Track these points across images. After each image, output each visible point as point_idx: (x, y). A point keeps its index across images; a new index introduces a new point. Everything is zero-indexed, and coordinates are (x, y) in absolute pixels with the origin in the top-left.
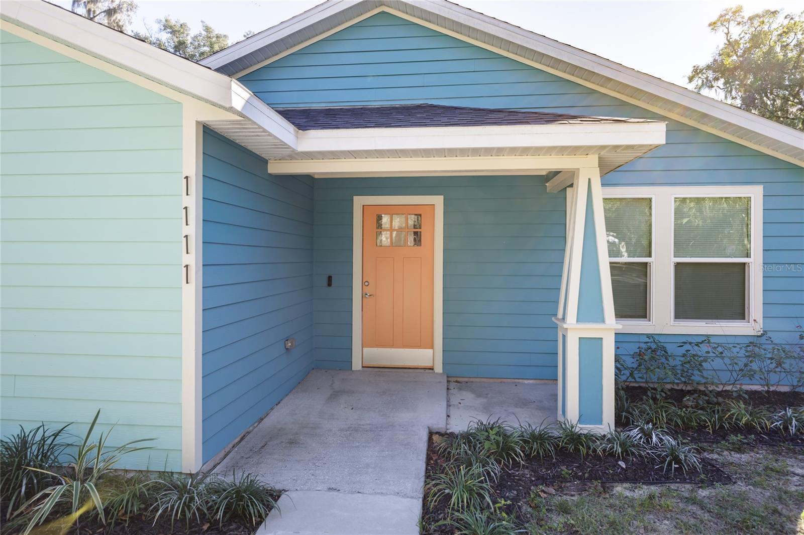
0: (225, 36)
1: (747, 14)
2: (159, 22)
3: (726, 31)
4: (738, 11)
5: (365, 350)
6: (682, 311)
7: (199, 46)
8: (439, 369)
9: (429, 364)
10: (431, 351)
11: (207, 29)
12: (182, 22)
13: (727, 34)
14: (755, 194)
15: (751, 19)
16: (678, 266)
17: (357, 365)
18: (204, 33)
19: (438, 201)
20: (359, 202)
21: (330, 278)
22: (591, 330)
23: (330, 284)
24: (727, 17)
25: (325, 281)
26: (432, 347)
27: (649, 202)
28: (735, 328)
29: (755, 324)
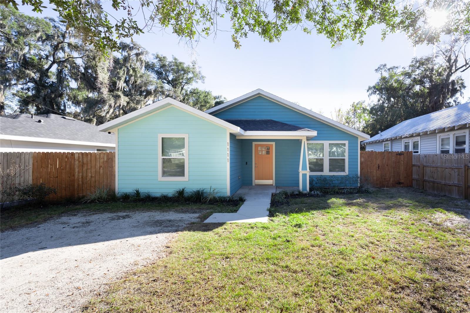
0: (184, 63)
1: (388, 67)
2: (153, 55)
3: (381, 73)
4: (385, 65)
5: (256, 181)
6: (330, 170)
7: (171, 66)
8: (274, 185)
9: (272, 184)
10: (272, 181)
11: (175, 59)
12: (164, 56)
13: (381, 74)
14: (346, 142)
15: (389, 69)
16: (330, 159)
17: (254, 184)
18: (174, 61)
19: (274, 143)
20: (254, 143)
21: (247, 163)
22: (304, 172)
23: (247, 164)
24: (381, 67)
25: (245, 163)
26: (272, 180)
27: (323, 144)
28: (342, 174)
29: (346, 173)
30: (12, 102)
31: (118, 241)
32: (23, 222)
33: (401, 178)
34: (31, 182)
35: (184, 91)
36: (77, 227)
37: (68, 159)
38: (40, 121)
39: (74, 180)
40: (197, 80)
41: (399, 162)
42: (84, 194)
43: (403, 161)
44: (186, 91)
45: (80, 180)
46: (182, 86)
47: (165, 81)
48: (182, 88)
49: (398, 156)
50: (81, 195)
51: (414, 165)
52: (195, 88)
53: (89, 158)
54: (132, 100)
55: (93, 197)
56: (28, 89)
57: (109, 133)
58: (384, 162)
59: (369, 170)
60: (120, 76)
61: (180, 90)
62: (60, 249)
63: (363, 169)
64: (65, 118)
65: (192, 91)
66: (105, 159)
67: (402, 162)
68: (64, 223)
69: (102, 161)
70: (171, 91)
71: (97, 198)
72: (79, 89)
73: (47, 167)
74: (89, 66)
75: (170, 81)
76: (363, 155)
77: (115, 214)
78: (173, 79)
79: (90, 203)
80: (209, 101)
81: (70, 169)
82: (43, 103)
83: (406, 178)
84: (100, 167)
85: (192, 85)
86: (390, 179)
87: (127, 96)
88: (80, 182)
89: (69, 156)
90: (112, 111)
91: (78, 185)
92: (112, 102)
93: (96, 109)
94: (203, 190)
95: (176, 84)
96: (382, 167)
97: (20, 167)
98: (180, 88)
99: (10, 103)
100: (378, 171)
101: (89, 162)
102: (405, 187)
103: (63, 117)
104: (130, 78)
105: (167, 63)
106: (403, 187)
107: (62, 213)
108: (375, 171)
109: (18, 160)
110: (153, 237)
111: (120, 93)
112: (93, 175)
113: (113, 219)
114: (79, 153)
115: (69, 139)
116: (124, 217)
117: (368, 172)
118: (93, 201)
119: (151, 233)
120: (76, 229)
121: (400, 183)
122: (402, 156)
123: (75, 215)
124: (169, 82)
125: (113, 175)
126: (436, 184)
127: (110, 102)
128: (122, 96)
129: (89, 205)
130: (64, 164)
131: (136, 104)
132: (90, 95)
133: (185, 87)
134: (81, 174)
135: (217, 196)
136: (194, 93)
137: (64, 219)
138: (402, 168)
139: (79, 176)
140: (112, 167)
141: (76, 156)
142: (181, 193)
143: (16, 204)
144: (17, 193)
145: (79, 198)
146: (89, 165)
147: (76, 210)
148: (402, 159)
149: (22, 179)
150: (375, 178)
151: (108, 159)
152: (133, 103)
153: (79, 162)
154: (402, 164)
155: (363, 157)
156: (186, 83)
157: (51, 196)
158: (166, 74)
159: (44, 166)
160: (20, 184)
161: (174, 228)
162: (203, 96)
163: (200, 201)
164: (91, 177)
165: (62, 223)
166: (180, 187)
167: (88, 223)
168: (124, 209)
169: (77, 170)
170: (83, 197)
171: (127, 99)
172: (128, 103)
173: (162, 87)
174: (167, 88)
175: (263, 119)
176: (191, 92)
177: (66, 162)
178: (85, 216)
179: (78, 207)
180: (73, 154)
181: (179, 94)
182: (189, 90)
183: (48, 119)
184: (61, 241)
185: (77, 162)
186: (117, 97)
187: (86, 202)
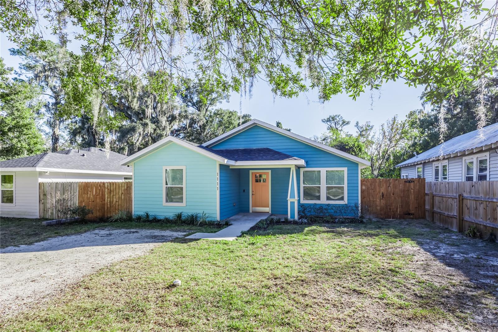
5: (253, 208)
6: (328, 198)
7: (195, 87)
8: (270, 212)
9: (268, 211)
12: (189, 78)
14: (345, 169)
16: (327, 187)
17: (251, 211)
19: (270, 171)
20: (251, 172)
21: (244, 190)
22: (292, 200)
23: (244, 192)
26: (269, 207)
27: (320, 171)
28: (341, 202)
29: (345, 201)
30: (64, 132)
31: (124, 246)
32: (73, 231)
33: (410, 208)
34: (77, 205)
35: (208, 113)
36: (103, 236)
37: (101, 187)
38: (83, 155)
39: (105, 204)
40: (221, 100)
41: (408, 190)
42: (111, 215)
43: (414, 190)
44: (211, 113)
45: (109, 204)
46: (207, 107)
47: (189, 104)
48: (207, 110)
49: (408, 184)
50: (109, 215)
51: (427, 194)
52: (219, 109)
53: (114, 187)
54: (158, 127)
55: (116, 217)
56: (76, 122)
57: (128, 166)
58: (390, 190)
59: (371, 199)
60: (148, 104)
61: (204, 112)
62: (92, 247)
63: (364, 198)
64: (101, 150)
65: (216, 112)
66: (125, 188)
67: (412, 191)
68: (96, 234)
69: (123, 189)
70: (194, 114)
71: (119, 218)
72: (115, 118)
73: (88, 193)
74: (122, 97)
75: (194, 103)
76: (364, 182)
77: (129, 230)
78: (197, 101)
79: (115, 221)
80: (233, 122)
81: (102, 195)
82: (87, 134)
83: (417, 209)
84: (122, 194)
85: (216, 105)
86: (397, 209)
87: (154, 123)
88: (109, 206)
89: (101, 185)
90: (141, 138)
91: (107, 208)
92: (141, 130)
93: (129, 136)
94: (197, 215)
95: (201, 106)
96: (387, 195)
97: (71, 193)
98: (205, 110)
99: (63, 134)
100: (382, 200)
101: (115, 190)
102: (416, 218)
103: (100, 150)
104: (157, 105)
105: (192, 85)
106: (413, 218)
107: (96, 227)
108: (378, 200)
109: (70, 188)
110: (146, 245)
111: (148, 121)
112: (117, 200)
113: (126, 233)
114: (108, 183)
115: (103, 170)
116: (134, 232)
117: (370, 200)
118: (116, 221)
119: (147, 242)
120: (103, 238)
121: (409, 214)
122: (412, 183)
123: (103, 229)
124: (194, 105)
125: (130, 200)
126: (442, 216)
127: (139, 130)
128: (150, 124)
129: (113, 223)
130: (98, 191)
131: (163, 131)
132: (124, 123)
133: (209, 109)
134: (109, 199)
135: (207, 220)
136: (218, 114)
137: (97, 231)
138: (412, 197)
139: (107, 200)
140: (130, 194)
141: (106, 185)
142: (179, 216)
143: (68, 221)
144: (69, 212)
145: (108, 218)
146: (115, 192)
147: (104, 226)
148: (412, 187)
149: (72, 202)
150: (379, 208)
151: (127, 187)
152: (160, 129)
153: (108, 189)
154: (412, 193)
155: (365, 185)
156: (210, 104)
157: (90, 215)
158: (190, 96)
159: (85, 192)
160: (71, 206)
161: (163, 241)
162: (227, 117)
163: (193, 224)
164: (116, 201)
165: (95, 234)
166: (179, 211)
167: (110, 234)
168: (136, 227)
169: (106, 196)
170: (111, 217)
171: (154, 126)
172: (155, 130)
173: (186, 111)
174: (190, 112)
175: (260, 148)
176: (215, 114)
177: (99, 190)
178: (109, 230)
179: (106, 224)
180: (104, 183)
181: (202, 118)
182: (213, 111)
183: (89, 152)
184: (93, 243)
185: (106, 190)
186: (145, 125)
187: (112, 221)
